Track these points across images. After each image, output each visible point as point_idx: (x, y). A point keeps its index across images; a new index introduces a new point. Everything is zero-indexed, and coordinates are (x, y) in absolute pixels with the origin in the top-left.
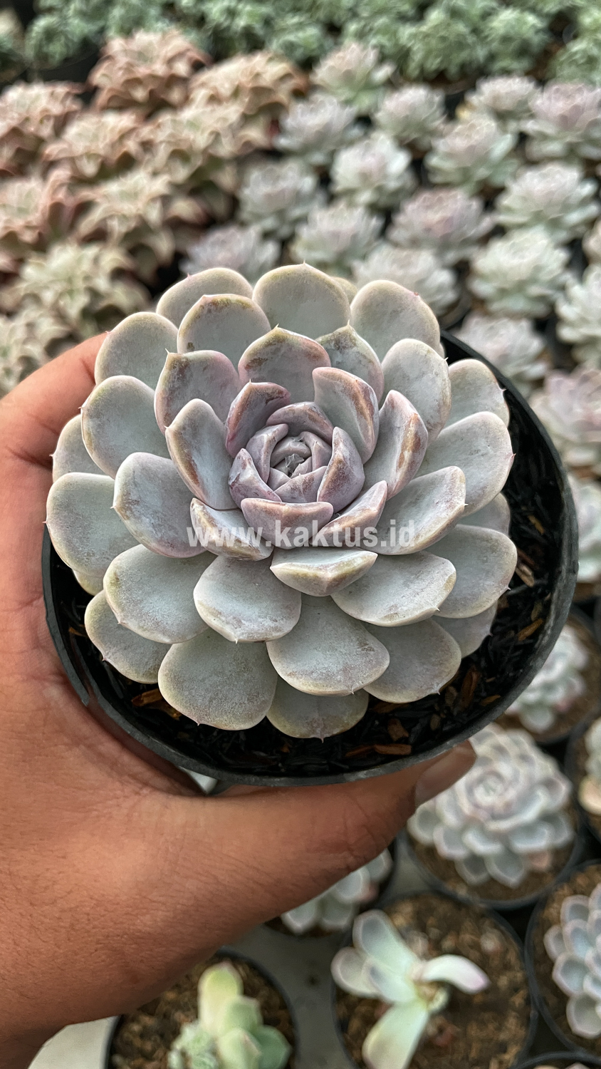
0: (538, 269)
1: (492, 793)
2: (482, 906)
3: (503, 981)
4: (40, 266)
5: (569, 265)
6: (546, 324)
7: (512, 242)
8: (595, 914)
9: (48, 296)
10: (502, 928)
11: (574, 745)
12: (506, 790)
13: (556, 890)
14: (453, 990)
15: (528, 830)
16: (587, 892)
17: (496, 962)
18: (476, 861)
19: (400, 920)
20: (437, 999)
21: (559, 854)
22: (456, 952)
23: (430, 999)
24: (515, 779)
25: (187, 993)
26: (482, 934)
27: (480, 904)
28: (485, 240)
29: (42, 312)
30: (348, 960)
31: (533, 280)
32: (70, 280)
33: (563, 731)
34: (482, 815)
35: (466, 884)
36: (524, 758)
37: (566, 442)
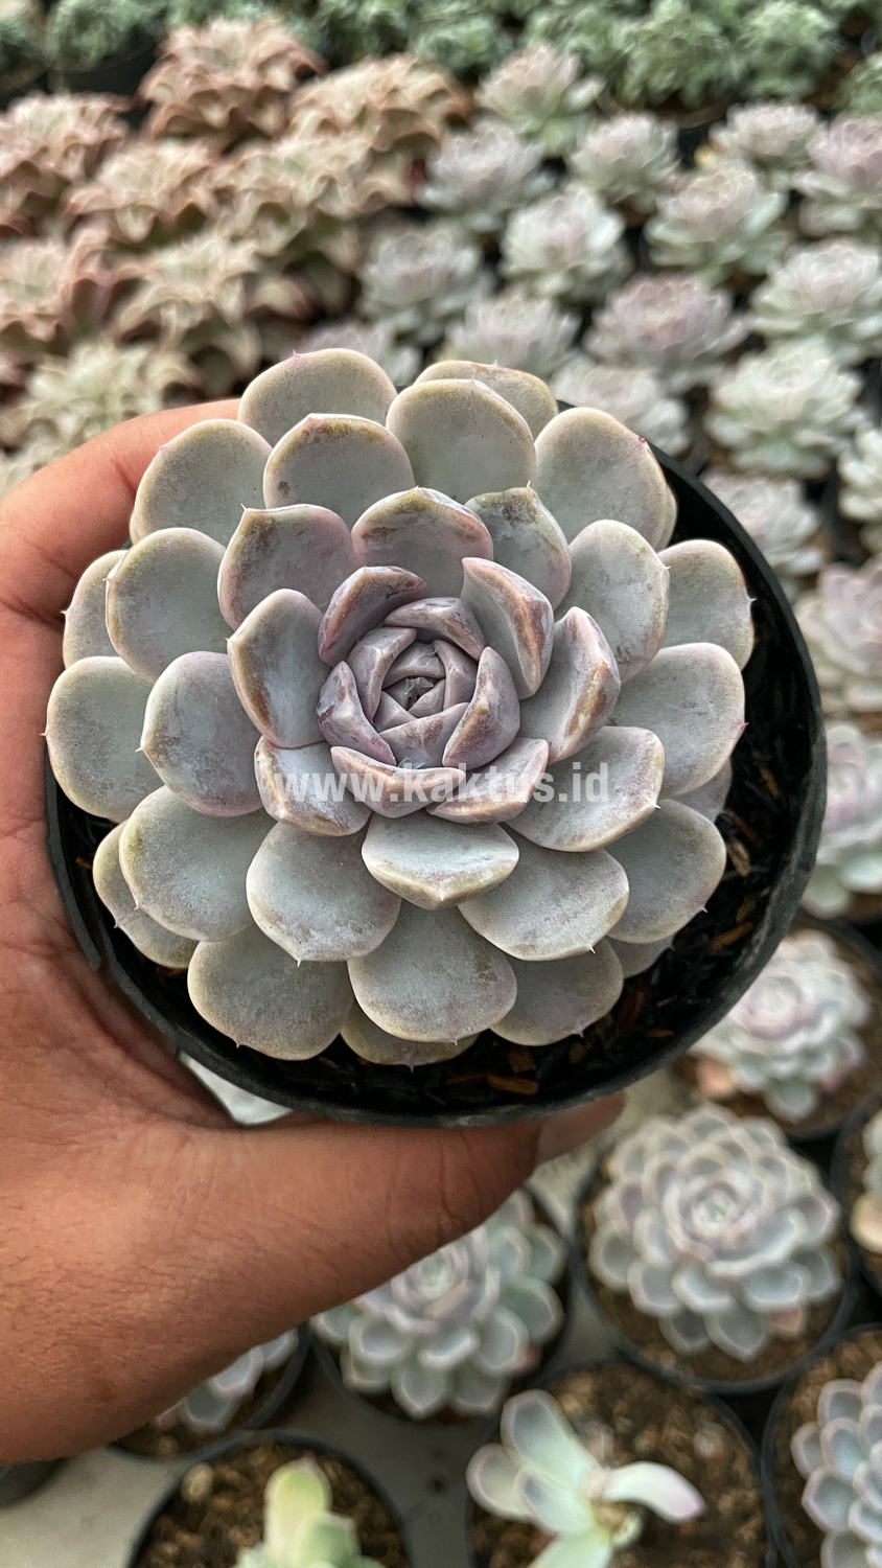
0: (813, 404)
1: (719, 1217)
2: (697, 1387)
3: (726, 1503)
4: (57, 376)
5: (860, 399)
6: (822, 489)
7: (775, 360)
8: (870, 1411)
9: (68, 424)
10: (728, 1422)
11: (845, 1143)
12: (742, 1214)
13: (812, 1368)
14: (650, 1518)
15: (773, 1276)
16: (858, 1374)
17: (716, 1473)
18: (691, 1320)
19: (573, 1405)
20: (626, 1528)
21: (819, 1313)
22: (656, 1457)
23: (615, 1528)
24: (756, 1198)
25: (248, 1501)
26: (696, 1430)
27: (696, 1386)
28: (734, 356)
29: (58, 448)
30: (492, 1462)
31: (804, 421)
32: (102, 399)
33: (830, 1121)
34: (704, 1252)
35: (675, 1353)
36: (768, 1164)
37: (848, 674)
